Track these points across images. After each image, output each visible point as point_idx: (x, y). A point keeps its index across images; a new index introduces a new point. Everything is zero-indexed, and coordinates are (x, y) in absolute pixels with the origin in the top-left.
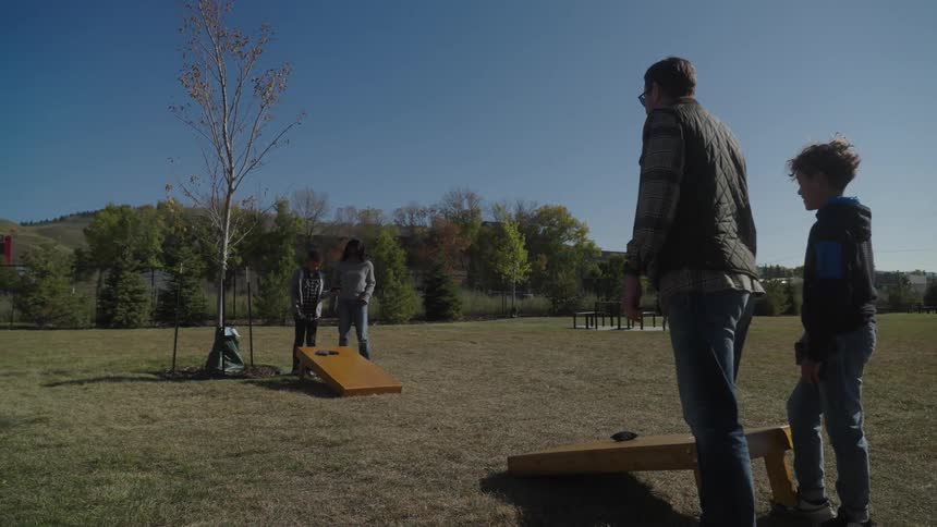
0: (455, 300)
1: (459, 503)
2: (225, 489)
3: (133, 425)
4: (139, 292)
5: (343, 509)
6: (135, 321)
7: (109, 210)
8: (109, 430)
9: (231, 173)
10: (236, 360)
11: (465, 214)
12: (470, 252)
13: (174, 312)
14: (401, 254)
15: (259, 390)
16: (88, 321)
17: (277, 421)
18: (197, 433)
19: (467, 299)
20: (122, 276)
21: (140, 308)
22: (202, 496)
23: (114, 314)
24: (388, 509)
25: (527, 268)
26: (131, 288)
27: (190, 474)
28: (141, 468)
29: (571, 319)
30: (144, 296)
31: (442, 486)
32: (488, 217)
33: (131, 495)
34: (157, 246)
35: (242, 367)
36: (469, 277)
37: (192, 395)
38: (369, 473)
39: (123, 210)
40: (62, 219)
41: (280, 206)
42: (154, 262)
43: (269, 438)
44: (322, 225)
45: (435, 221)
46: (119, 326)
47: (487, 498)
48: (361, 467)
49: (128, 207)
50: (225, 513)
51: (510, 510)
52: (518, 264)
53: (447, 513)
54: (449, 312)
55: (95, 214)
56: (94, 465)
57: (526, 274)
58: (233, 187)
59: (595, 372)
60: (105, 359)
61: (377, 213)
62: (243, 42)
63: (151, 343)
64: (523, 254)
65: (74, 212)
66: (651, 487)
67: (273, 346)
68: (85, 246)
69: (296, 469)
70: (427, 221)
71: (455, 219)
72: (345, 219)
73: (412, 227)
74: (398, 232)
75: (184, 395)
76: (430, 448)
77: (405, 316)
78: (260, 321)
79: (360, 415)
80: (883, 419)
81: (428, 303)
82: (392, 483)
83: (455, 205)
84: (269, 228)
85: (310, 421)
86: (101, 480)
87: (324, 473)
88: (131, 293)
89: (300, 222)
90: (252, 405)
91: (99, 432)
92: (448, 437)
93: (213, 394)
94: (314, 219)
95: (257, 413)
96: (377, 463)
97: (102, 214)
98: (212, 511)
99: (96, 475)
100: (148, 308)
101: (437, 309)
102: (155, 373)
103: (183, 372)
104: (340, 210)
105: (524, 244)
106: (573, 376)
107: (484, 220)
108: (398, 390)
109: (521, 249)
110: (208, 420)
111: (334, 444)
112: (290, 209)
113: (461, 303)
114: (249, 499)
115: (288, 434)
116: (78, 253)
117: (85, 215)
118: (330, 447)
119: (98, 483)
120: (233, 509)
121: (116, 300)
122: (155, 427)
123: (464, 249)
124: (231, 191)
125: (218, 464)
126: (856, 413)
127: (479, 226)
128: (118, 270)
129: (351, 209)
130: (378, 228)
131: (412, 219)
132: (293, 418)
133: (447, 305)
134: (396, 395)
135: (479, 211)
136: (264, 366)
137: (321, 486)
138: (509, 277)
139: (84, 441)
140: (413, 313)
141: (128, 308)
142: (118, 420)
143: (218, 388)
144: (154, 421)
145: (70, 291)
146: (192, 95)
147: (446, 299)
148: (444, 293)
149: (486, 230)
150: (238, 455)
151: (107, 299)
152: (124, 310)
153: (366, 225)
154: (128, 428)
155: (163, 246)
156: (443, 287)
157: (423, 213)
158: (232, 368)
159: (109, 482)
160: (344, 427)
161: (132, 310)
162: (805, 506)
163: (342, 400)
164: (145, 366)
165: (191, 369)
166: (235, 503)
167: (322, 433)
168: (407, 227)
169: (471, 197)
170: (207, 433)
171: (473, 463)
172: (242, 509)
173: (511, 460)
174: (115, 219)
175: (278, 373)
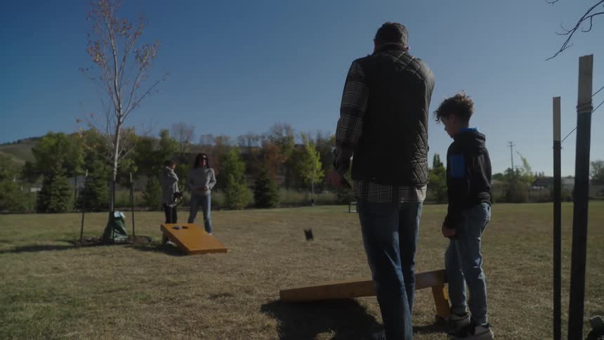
0: (275, 195)
1: (243, 318)
2: (96, 312)
3: (47, 273)
4: (66, 189)
5: (169, 323)
6: (63, 208)
7: (50, 136)
8: (29, 277)
9: (119, 112)
10: (123, 233)
11: (284, 140)
12: (287, 164)
13: (88, 202)
14: (242, 165)
15: (135, 251)
16: (32, 209)
17: (141, 271)
18: (88, 278)
19: (283, 194)
20: (54, 179)
21: (66, 200)
22: (80, 316)
23: (49, 203)
24: (197, 323)
25: (321, 174)
26: (60, 187)
27: (77, 303)
28: (45, 301)
29: (348, 206)
30: (69, 192)
31: (236, 309)
32: (298, 141)
33: (34, 317)
34: (81, 159)
35: (126, 237)
36: (287, 180)
37: (90, 255)
38: (193, 301)
39: (59, 137)
40: (19, 142)
41: (163, 134)
42: (79, 170)
43: (134, 281)
44: (190, 146)
45: (264, 144)
46: (52, 211)
47: (262, 316)
48: (188, 298)
49: (62, 134)
50: (92, 326)
51: (274, 323)
52: (315, 172)
53: (234, 325)
54: (271, 202)
55: (39, 139)
56: (14, 299)
57: (321, 178)
58: (121, 121)
59: (353, 240)
60: (37, 232)
61: (226, 139)
62: (128, 27)
63: (69, 223)
64: (318, 165)
65: (27, 137)
66: (366, 308)
67: (149, 224)
68: (33, 160)
69: (146, 300)
70: (259, 144)
71: (278, 143)
72: (206, 142)
73: (250, 148)
74: (241, 151)
75: (84, 255)
76: (235, 286)
77: (241, 204)
78: (147, 209)
79: (196, 266)
80: (523, 266)
81: (257, 196)
82: (204, 307)
83: (277, 133)
84: (156, 148)
85: (163, 270)
86: (17, 308)
87: (163, 302)
88: (60, 190)
89: (176, 144)
90: (127, 260)
91: (22, 278)
92: (249, 280)
93: (104, 254)
94: (186, 142)
95: (130, 265)
96: (199, 295)
97: (44, 139)
98: (84, 325)
99: (15, 304)
100: (72, 199)
101: (263, 200)
102: (69, 241)
103: (88, 241)
104: (203, 136)
105: (319, 158)
106: (340, 242)
107: (296, 143)
108: (225, 251)
109: (317, 161)
110: (96, 270)
111: (175, 284)
112: (170, 136)
113: (278, 196)
114: (110, 318)
115: (146, 278)
116: (28, 164)
117: (34, 139)
118: (171, 286)
119: (14, 310)
120: (97, 324)
121: (50, 195)
122: (61, 275)
123: (283, 161)
124: (119, 123)
125: (96, 298)
126: (477, 259)
127: (293, 147)
128: (52, 175)
129: (210, 136)
130: (228, 148)
131: (249, 141)
132: (152, 269)
133: (269, 198)
134: (224, 254)
135: (293, 138)
136: (142, 237)
137: (159, 310)
138: (309, 180)
139: (11, 284)
140: (247, 202)
141: (58, 200)
142: (37, 271)
143: (108, 250)
144: (61, 271)
145: (19, 189)
146: (95, 61)
147: (269, 194)
148: (267, 190)
149: (297, 149)
150: (110, 292)
151: (44, 194)
152: (55, 201)
153: (220, 146)
154: (43, 275)
155: (85, 160)
156: (267, 186)
157: (257, 139)
158: (119, 238)
159: (22, 309)
160: (184, 273)
161: (60, 201)
162: (455, 318)
163: (187, 257)
164: (63, 237)
165: (93, 238)
166: (100, 320)
167: (169, 278)
168: (246, 148)
169: (288, 129)
170: (94, 279)
171: (259, 295)
172: (103, 324)
173: (282, 293)
174: (53, 142)
175: (150, 241)
